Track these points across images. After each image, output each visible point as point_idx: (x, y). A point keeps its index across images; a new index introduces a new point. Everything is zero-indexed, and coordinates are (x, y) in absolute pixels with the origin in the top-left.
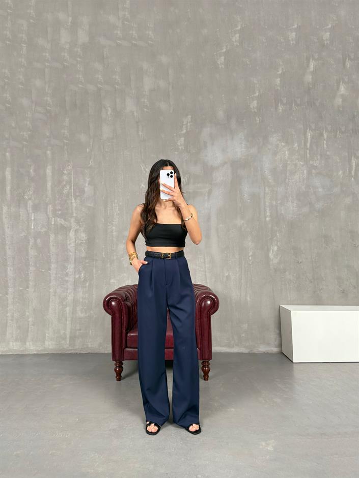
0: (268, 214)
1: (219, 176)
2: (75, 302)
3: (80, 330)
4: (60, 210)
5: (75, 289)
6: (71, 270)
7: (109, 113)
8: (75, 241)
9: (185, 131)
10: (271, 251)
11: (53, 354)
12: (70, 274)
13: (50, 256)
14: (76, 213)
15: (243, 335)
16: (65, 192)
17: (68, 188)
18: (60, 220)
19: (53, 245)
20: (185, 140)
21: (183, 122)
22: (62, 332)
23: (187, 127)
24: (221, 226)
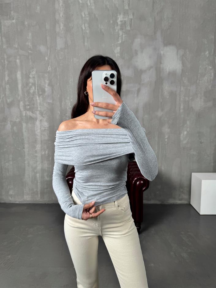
0: (182, 107)
1: (146, 78)
2: (43, 170)
3: (47, 188)
4: (28, 105)
5: (42, 162)
6: (39, 149)
7: (61, 28)
8: (41, 128)
9: (120, 42)
10: (182, 135)
11: (30, 204)
12: (38, 151)
13: (23, 139)
14: (40, 108)
15: (158, 193)
16: (32, 91)
17: (33, 88)
18: (29, 113)
19: (25, 131)
20: (120, 49)
21: (119, 34)
22: (35, 190)
23: (122, 39)
24: (146, 116)
